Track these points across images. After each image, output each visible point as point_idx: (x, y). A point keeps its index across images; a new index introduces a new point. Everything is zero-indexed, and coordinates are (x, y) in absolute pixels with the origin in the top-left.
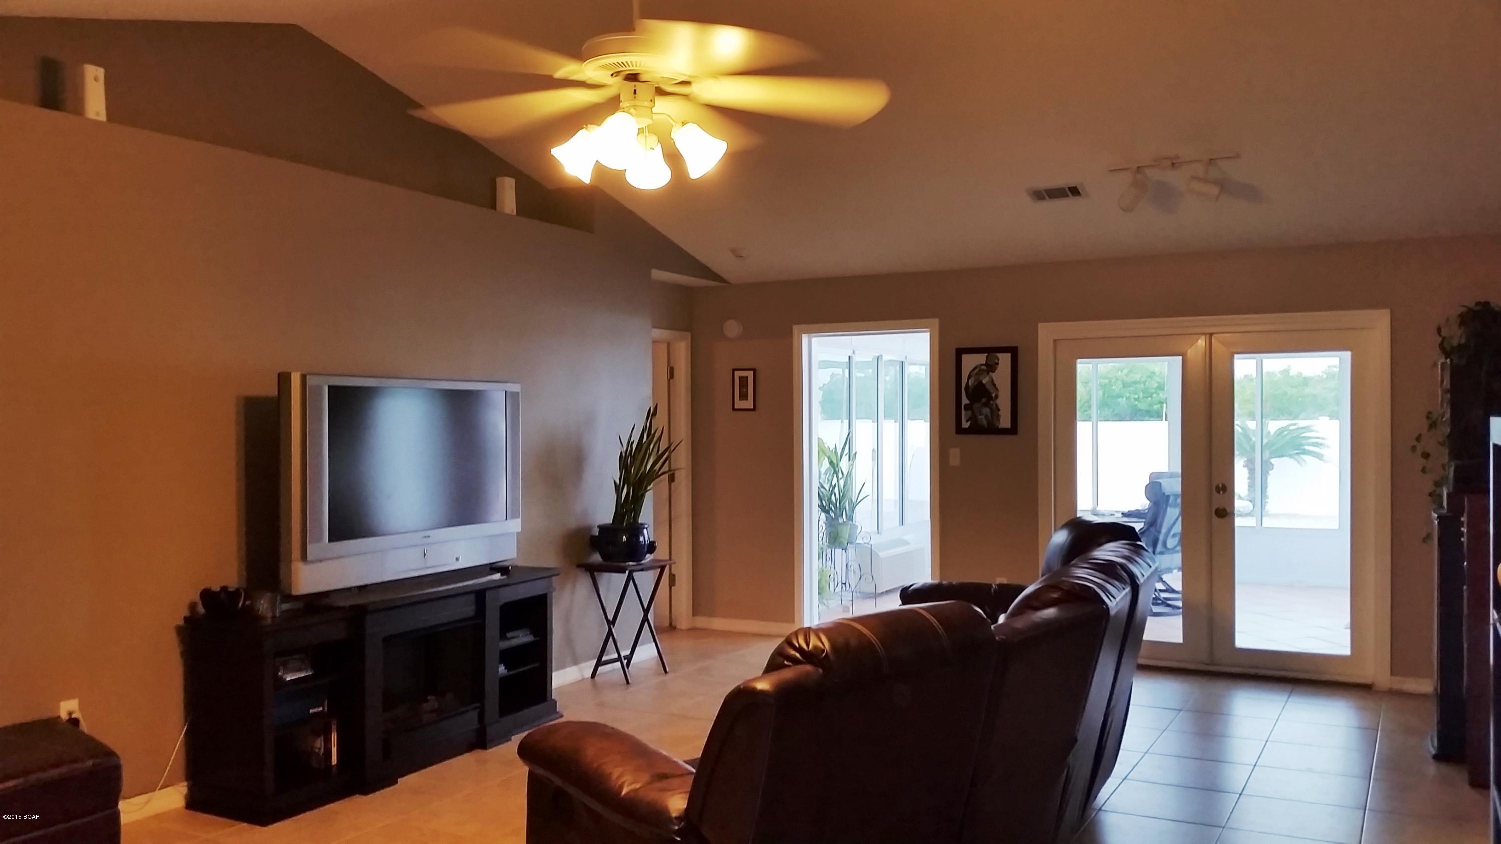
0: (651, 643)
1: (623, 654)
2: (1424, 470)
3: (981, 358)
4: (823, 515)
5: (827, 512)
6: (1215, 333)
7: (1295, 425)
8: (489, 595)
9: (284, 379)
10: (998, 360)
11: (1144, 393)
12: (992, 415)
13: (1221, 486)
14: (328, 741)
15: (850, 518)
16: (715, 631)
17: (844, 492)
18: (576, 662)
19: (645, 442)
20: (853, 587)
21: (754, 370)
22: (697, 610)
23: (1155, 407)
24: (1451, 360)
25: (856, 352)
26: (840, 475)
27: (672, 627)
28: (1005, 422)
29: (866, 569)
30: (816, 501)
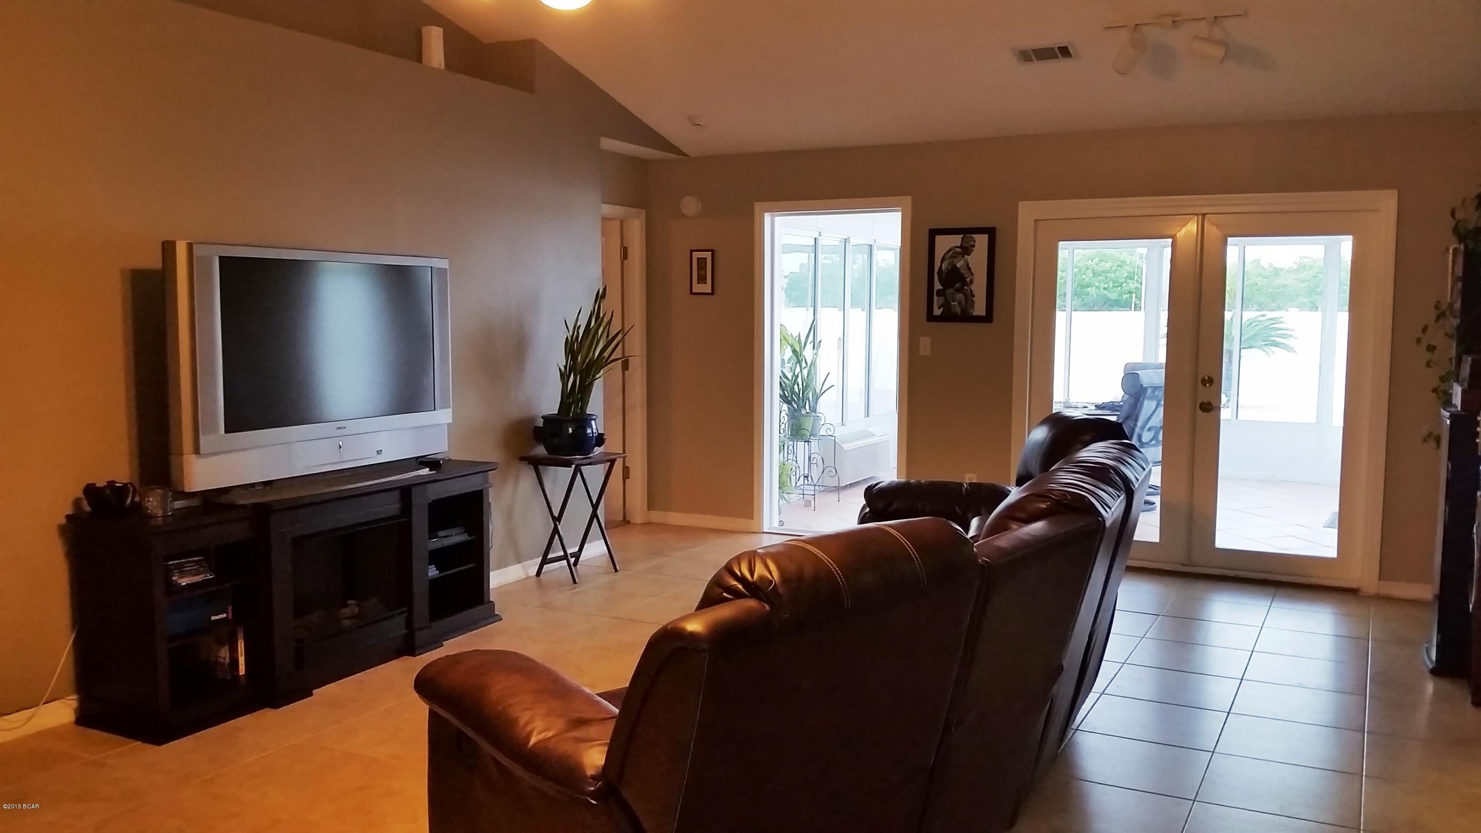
0: (600, 539)
1: (569, 551)
2: (1428, 365)
3: (956, 240)
4: (785, 407)
5: (788, 402)
6: (1207, 214)
7: (1264, 316)
8: (414, 491)
9: (168, 248)
10: (975, 241)
11: (1114, 282)
12: (966, 301)
13: (1206, 378)
14: (233, 650)
15: (813, 409)
16: (669, 525)
17: (808, 381)
18: (519, 560)
19: (593, 326)
20: (815, 481)
21: (712, 251)
22: (651, 504)
23: (1124, 296)
24: (1466, 246)
25: (822, 234)
26: (804, 365)
27: (626, 522)
28: (979, 309)
29: (829, 462)
30: (777, 391)
